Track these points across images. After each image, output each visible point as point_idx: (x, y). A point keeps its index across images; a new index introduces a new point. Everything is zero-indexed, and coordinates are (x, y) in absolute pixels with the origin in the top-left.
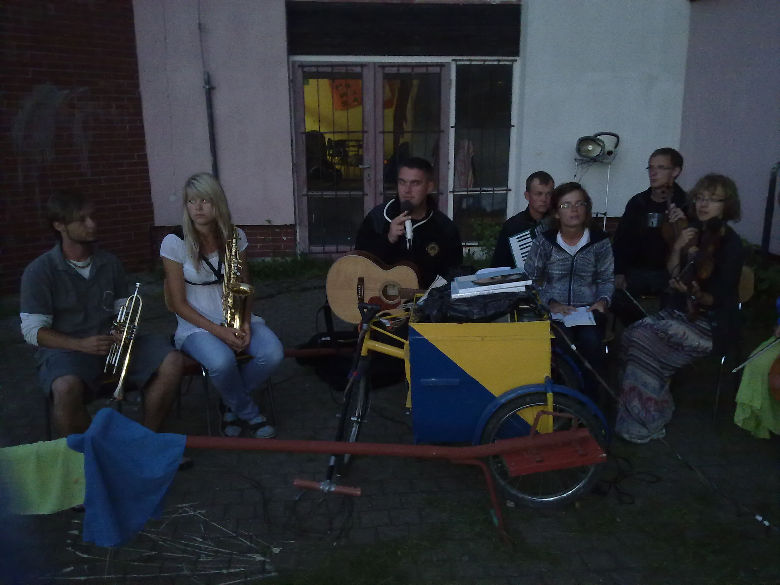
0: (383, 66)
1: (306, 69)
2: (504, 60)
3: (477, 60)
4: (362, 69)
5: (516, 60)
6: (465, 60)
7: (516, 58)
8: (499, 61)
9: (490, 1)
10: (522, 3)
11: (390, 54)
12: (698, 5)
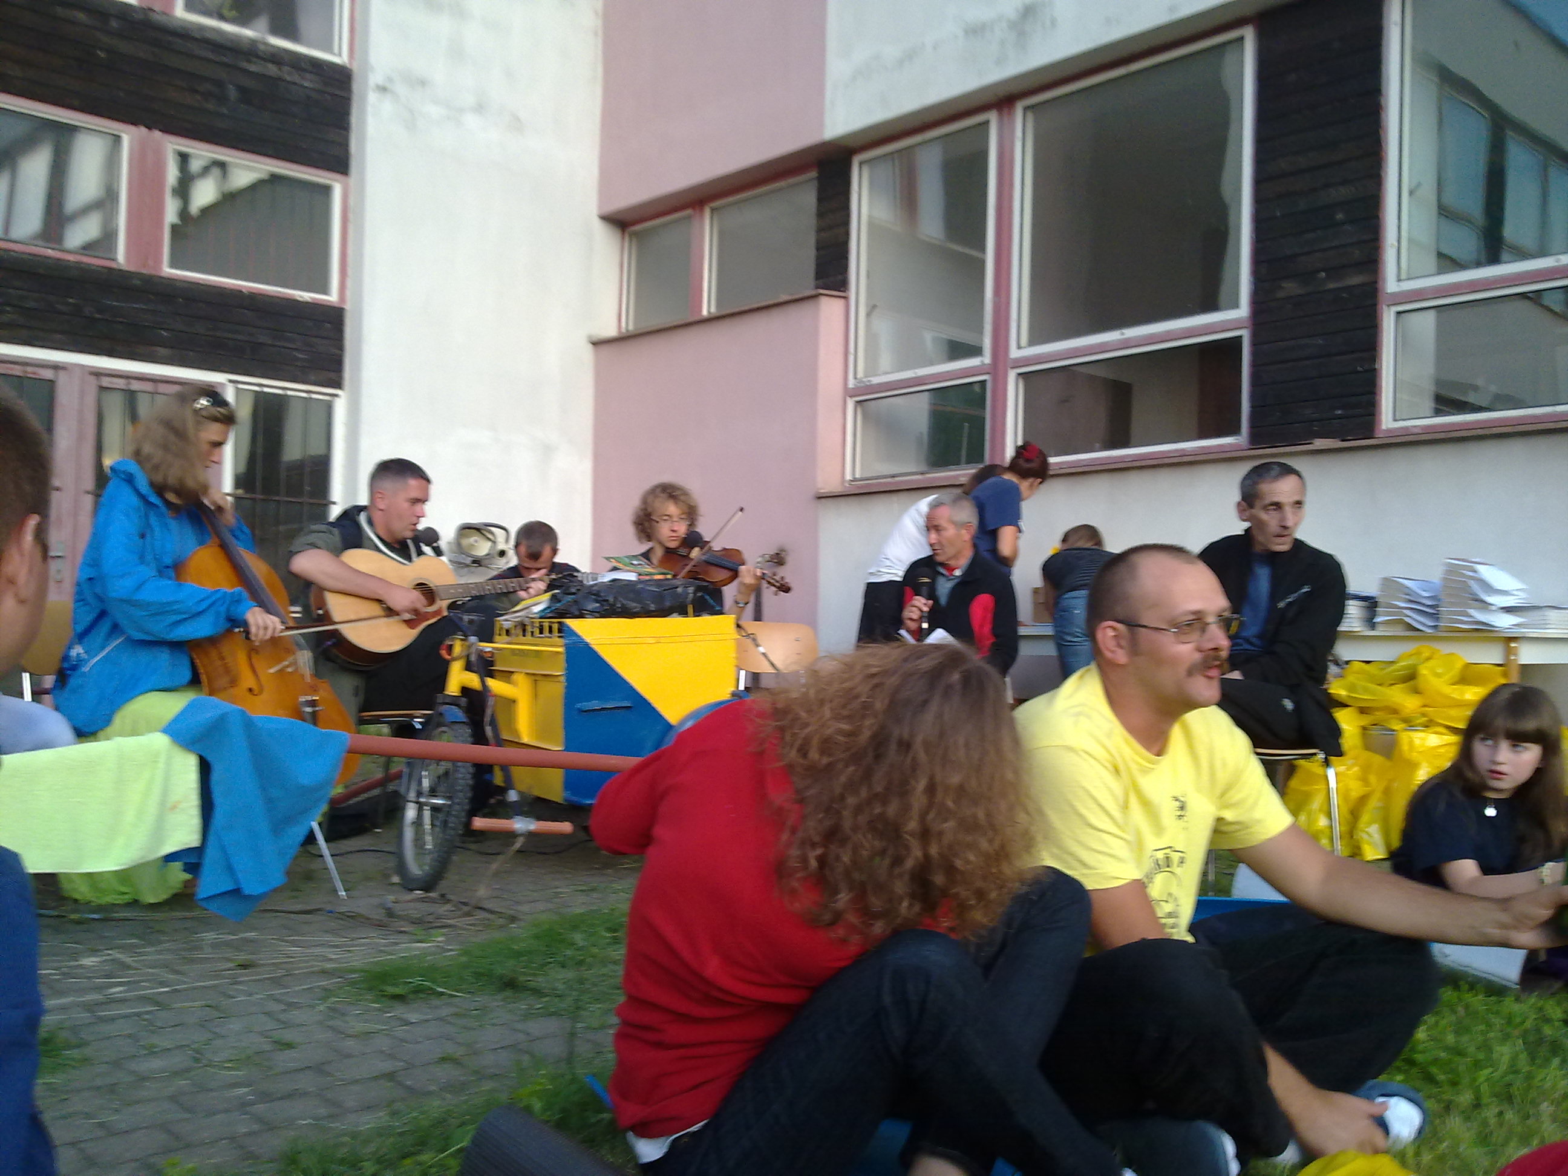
0: (98, 374)
3: (273, 386)
4: (56, 374)
5: (338, 395)
6: (254, 383)
7: (338, 392)
8: (309, 392)
9: (294, 295)
10: (348, 307)
11: (111, 354)
12: (605, 350)
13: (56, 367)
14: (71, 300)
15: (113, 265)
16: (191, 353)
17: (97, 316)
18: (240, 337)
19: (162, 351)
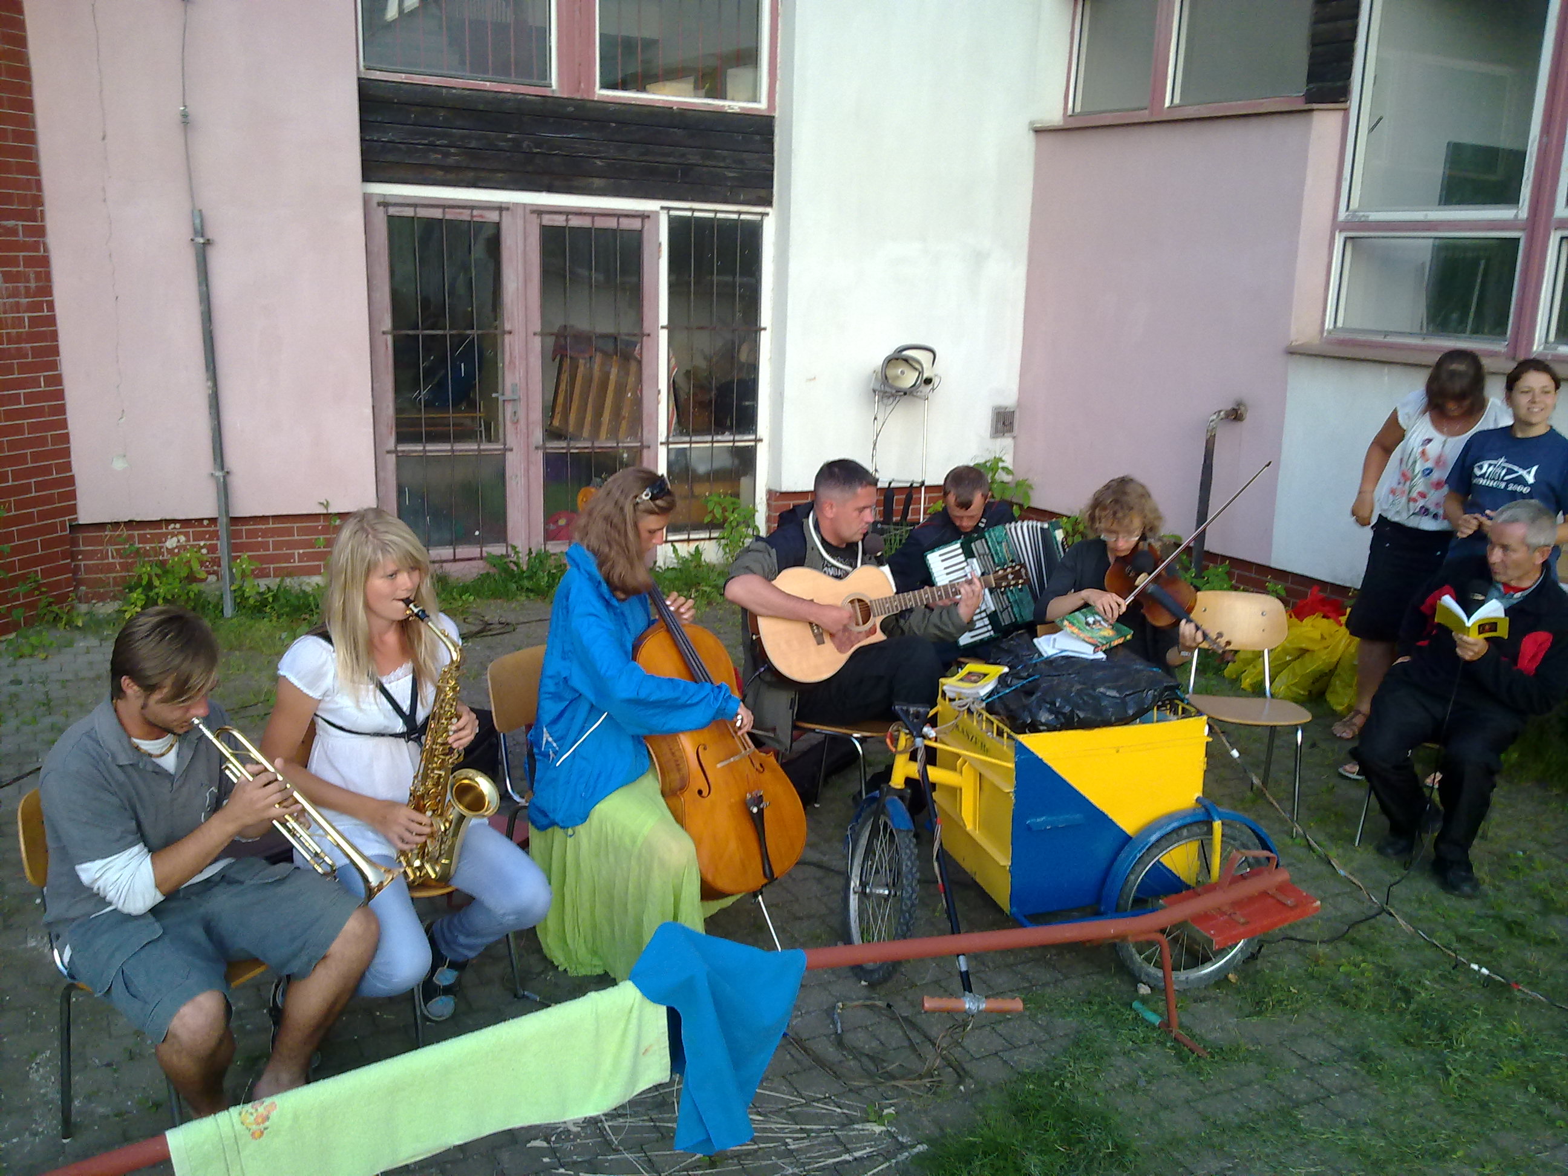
0: (539, 211)
1: (392, 211)
2: (748, 212)
3: (704, 210)
4: (501, 216)
5: (767, 214)
6: (683, 208)
7: (768, 210)
8: (740, 213)
9: (723, 106)
10: (777, 114)
11: (550, 189)
12: (1049, 139)
13: (501, 208)
14: (510, 136)
15: (547, 92)
16: (624, 181)
17: (535, 150)
18: (671, 159)
19: (597, 182)
